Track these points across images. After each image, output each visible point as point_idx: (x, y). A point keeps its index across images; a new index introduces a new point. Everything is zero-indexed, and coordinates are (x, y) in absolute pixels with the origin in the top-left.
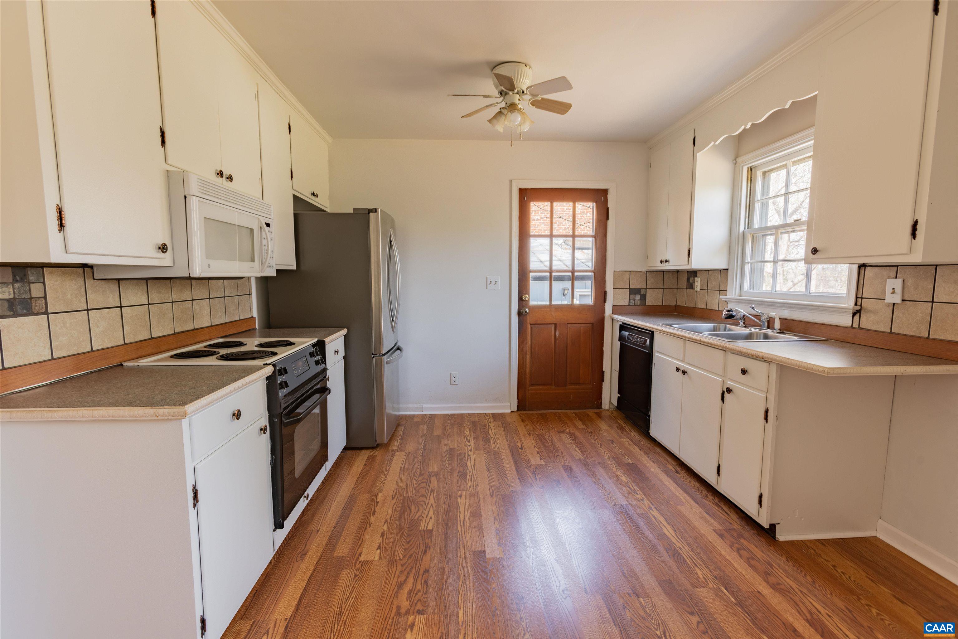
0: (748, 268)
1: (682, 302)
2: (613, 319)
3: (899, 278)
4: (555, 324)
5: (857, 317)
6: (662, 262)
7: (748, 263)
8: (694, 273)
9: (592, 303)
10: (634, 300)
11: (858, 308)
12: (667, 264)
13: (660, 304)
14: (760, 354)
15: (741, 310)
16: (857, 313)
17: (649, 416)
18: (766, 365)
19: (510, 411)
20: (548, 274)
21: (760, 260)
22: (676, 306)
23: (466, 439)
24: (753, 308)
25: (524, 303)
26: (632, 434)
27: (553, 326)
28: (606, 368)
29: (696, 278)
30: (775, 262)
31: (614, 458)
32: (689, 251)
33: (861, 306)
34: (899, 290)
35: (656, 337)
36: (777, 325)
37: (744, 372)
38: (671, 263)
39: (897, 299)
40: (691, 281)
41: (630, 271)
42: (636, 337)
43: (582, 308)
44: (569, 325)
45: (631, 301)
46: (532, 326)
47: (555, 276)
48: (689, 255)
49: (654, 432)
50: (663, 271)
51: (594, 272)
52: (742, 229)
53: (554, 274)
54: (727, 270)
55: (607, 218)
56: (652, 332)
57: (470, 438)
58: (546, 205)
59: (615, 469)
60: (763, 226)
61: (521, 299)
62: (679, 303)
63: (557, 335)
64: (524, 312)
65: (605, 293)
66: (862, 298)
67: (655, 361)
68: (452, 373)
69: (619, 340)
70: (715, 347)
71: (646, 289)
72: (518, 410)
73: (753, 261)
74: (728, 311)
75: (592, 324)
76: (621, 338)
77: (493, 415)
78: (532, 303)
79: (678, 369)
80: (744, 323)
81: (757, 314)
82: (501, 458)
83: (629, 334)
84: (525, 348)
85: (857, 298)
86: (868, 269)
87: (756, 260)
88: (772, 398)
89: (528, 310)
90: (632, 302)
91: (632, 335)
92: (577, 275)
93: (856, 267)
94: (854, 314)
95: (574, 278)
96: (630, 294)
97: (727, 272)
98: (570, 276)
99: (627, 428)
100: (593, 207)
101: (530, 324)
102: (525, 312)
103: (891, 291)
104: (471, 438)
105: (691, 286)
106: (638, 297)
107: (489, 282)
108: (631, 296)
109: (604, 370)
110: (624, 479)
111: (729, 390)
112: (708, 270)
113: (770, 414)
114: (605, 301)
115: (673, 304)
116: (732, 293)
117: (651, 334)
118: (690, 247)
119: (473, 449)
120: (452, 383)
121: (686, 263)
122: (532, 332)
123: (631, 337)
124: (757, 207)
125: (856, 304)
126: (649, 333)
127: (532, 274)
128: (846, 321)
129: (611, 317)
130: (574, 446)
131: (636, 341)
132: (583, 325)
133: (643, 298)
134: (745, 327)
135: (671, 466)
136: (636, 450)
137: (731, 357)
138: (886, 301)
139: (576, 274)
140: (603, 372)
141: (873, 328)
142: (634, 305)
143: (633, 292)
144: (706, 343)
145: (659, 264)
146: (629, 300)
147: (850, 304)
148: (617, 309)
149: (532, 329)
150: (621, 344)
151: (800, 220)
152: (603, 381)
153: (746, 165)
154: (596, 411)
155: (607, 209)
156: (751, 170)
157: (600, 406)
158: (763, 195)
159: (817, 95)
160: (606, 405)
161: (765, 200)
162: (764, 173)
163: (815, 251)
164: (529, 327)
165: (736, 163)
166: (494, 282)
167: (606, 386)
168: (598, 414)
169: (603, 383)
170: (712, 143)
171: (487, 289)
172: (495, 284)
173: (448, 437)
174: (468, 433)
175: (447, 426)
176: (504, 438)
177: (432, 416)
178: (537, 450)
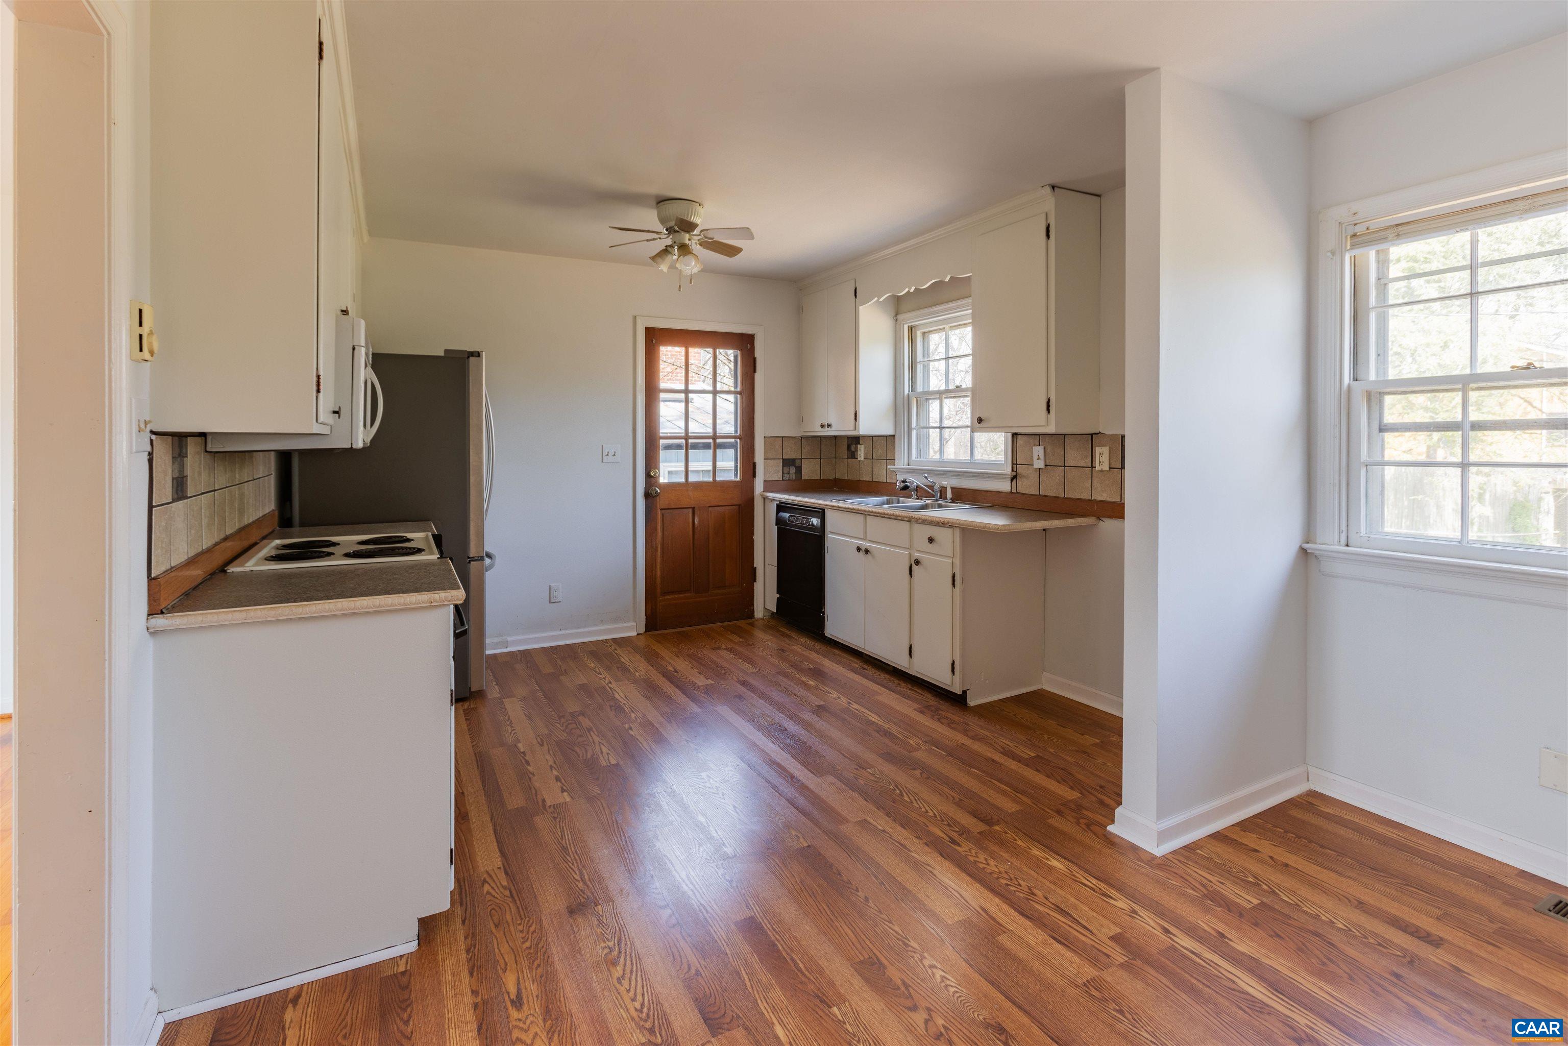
0: (914, 433)
1: (843, 472)
2: (764, 498)
3: (1042, 446)
4: (693, 508)
5: (1014, 483)
6: (822, 426)
7: (915, 428)
8: (855, 441)
9: (738, 478)
10: (789, 473)
11: (1014, 474)
12: (829, 429)
13: (818, 477)
14: (946, 520)
15: (916, 481)
16: (1014, 478)
17: (824, 613)
18: (950, 530)
19: (637, 633)
20: (683, 441)
21: (925, 426)
22: (835, 479)
23: (594, 672)
24: (926, 477)
25: (653, 480)
26: (802, 640)
27: (691, 510)
28: (758, 562)
29: (859, 446)
30: (942, 428)
32: (856, 414)
33: (1016, 471)
34: (1042, 456)
35: (829, 515)
36: (949, 495)
37: (931, 540)
38: (833, 428)
39: (1042, 465)
40: (853, 449)
41: (783, 437)
42: (799, 519)
43: (725, 486)
44: (710, 508)
45: (785, 475)
46: (663, 511)
47: (691, 443)
48: (856, 419)
49: (831, 632)
50: (820, 437)
51: (740, 439)
52: (906, 392)
53: (690, 441)
54: (894, 436)
55: (755, 371)
56: (823, 510)
58: (679, 351)
59: (798, 676)
60: (926, 390)
61: (648, 475)
62: (838, 476)
63: (696, 523)
64: (651, 493)
65: (754, 465)
66: (1017, 464)
67: (827, 543)
68: (553, 585)
69: (777, 524)
70: (900, 518)
71: (801, 459)
72: (647, 631)
73: (919, 426)
74: (903, 482)
75: (739, 505)
76: (779, 522)
77: (614, 641)
78: (663, 479)
79: (859, 549)
80: (916, 495)
81: (931, 484)
83: (790, 516)
84: (654, 543)
85: (1013, 464)
86: (1019, 437)
87: (921, 426)
88: (957, 562)
89: (655, 490)
90: (787, 477)
91: (795, 516)
92: (719, 443)
93: (1010, 435)
94: (1012, 480)
95: (717, 446)
96: (783, 466)
97: (894, 439)
98: (710, 443)
99: (794, 634)
100: (736, 357)
101: (661, 509)
102: (655, 493)
103: (1037, 457)
104: (601, 670)
105: (853, 455)
106: (793, 470)
107: (605, 453)
108: (785, 468)
109: (755, 566)
111: (917, 562)
112: (872, 437)
113: (958, 578)
114: (754, 475)
115: (832, 477)
116: (901, 462)
117: (821, 513)
118: (857, 409)
119: (612, 681)
120: (553, 601)
121: (853, 428)
122: (663, 519)
123: (794, 519)
124: (920, 368)
125: (1013, 471)
126: (819, 512)
127: (662, 442)
128: (1005, 486)
129: (762, 495)
130: (741, 661)
131: (801, 523)
132: (727, 508)
133: (799, 470)
134: (918, 499)
136: (813, 655)
137: (916, 527)
138: (1034, 467)
139: (718, 441)
140: (755, 569)
141: (1027, 492)
142: (789, 480)
143: (787, 463)
144: (890, 515)
145: (820, 429)
146: (783, 473)
147: (1008, 470)
148: (769, 486)
149: (663, 515)
150: (779, 529)
151: (961, 386)
152: (755, 580)
153: (906, 323)
154: (747, 621)
155: (755, 360)
156: (911, 328)
157: (751, 615)
158: (924, 356)
159: (970, 276)
160: (759, 613)
161: (926, 363)
162: (924, 334)
163: (980, 420)
164: (659, 512)
165: (896, 320)
166: (611, 454)
167: (758, 587)
168: (752, 625)
169: (755, 583)
170: (876, 299)
171: (602, 462)
172: (614, 455)
173: (567, 673)
174: (592, 665)
175: (556, 660)
176: (646, 663)
177: (525, 652)
178: (696, 670)
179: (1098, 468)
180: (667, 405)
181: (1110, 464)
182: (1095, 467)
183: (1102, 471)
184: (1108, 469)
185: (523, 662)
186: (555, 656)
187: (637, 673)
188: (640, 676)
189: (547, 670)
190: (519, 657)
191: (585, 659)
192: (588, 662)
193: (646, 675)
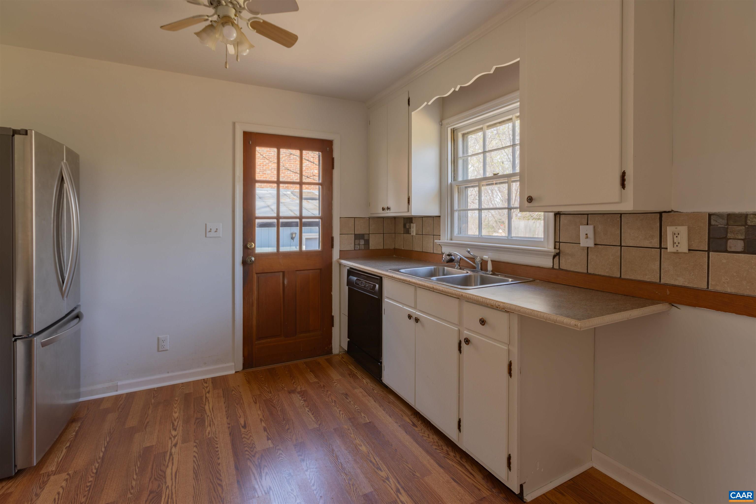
0: (456, 214)
1: (400, 245)
2: (340, 264)
3: (590, 225)
4: (283, 272)
5: (556, 259)
6: (383, 209)
7: (456, 210)
8: (409, 220)
9: (320, 249)
10: (359, 245)
11: (557, 251)
12: (388, 211)
13: (381, 248)
14: (501, 304)
15: (459, 254)
16: (557, 255)
17: (381, 363)
18: (505, 315)
19: (233, 372)
20: (275, 221)
21: (464, 208)
22: (395, 249)
23: (171, 426)
24: (469, 252)
25: (250, 251)
26: (364, 381)
27: (281, 274)
28: (335, 312)
29: (412, 224)
30: (480, 210)
31: (350, 419)
32: (409, 199)
33: (559, 249)
34: (591, 235)
35: (386, 283)
36: (491, 267)
37: (483, 322)
38: (392, 211)
39: (590, 244)
40: (407, 227)
41: (355, 218)
42: (363, 283)
43: (310, 255)
44: (297, 272)
45: (356, 246)
47: (282, 223)
48: (409, 203)
49: (386, 379)
50: (383, 218)
51: (321, 219)
52: (450, 181)
53: (281, 220)
54: (440, 217)
55: (333, 168)
56: (381, 278)
57: (178, 422)
58: (272, 151)
59: (352, 436)
60: (465, 179)
61: (245, 247)
62: (397, 247)
63: (286, 283)
64: (249, 260)
65: (332, 239)
66: (560, 242)
67: (384, 306)
68: (160, 337)
69: (347, 285)
70: (450, 295)
71: (369, 234)
72: (244, 368)
73: (459, 209)
74: (449, 255)
75: (321, 269)
76: (349, 283)
77: (214, 379)
78: (258, 250)
79: (410, 317)
80: (459, 265)
81: (471, 256)
82: (217, 450)
83: (357, 279)
85: (555, 242)
86: (562, 217)
87: (461, 208)
88: (515, 350)
89: (253, 259)
90: (358, 247)
91: (360, 280)
92: (304, 222)
93: (552, 215)
94: (554, 257)
95: (302, 225)
96: (355, 239)
97: (440, 219)
98: (297, 222)
99: (359, 374)
100: (319, 157)
101: (256, 273)
102: (251, 261)
103: (585, 236)
104: (179, 423)
105: (407, 231)
106: (362, 242)
107: (208, 230)
108: (356, 241)
109: (333, 314)
110: (364, 449)
111: (467, 341)
112: (422, 217)
113: (515, 368)
114: (332, 246)
115: (392, 247)
116: (445, 238)
117: (379, 279)
118: (410, 195)
119: (179, 443)
120: (160, 349)
121: (406, 210)
122: (258, 281)
123: (359, 282)
124: (460, 162)
125: (555, 248)
126: (378, 279)
127: (257, 221)
128: (547, 263)
129: (338, 262)
130: (307, 409)
131: (364, 287)
132: (311, 271)
133: (367, 242)
134: (460, 269)
135: (408, 419)
136: (372, 403)
137: (467, 306)
138: (581, 245)
139: (304, 220)
140: (332, 317)
141: (572, 269)
142: (359, 250)
143: (358, 237)
144: (439, 290)
145: (381, 211)
146: (355, 245)
147: (550, 247)
148: (344, 255)
149: (258, 278)
150: (349, 288)
151: (498, 174)
152: (333, 326)
153: (450, 127)
154: (326, 357)
155: (333, 159)
156: (454, 131)
157: (330, 351)
158: (463, 153)
159: (518, 62)
160: (336, 350)
161: (466, 158)
162: (463, 135)
163: (530, 199)
164: (255, 276)
165: (442, 125)
166: (214, 230)
167: (335, 331)
168: (329, 361)
169: (333, 328)
170: (426, 103)
171: (206, 237)
172: (216, 231)
173: (145, 428)
174: (176, 415)
175: (149, 408)
176: (225, 413)
177: (131, 396)
178: (264, 424)
179: (670, 249)
180: (308, 202)
181: (689, 245)
182: (667, 248)
183: (677, 253)
184: (687, 251)
185: (120, 410)
186: (153, 400)
187: (209, 429)
188: (209, 433)
189: (132, 422)
190: (121, 402)
191: (175, 406)
192: (176, 410)
193: (215, 431)
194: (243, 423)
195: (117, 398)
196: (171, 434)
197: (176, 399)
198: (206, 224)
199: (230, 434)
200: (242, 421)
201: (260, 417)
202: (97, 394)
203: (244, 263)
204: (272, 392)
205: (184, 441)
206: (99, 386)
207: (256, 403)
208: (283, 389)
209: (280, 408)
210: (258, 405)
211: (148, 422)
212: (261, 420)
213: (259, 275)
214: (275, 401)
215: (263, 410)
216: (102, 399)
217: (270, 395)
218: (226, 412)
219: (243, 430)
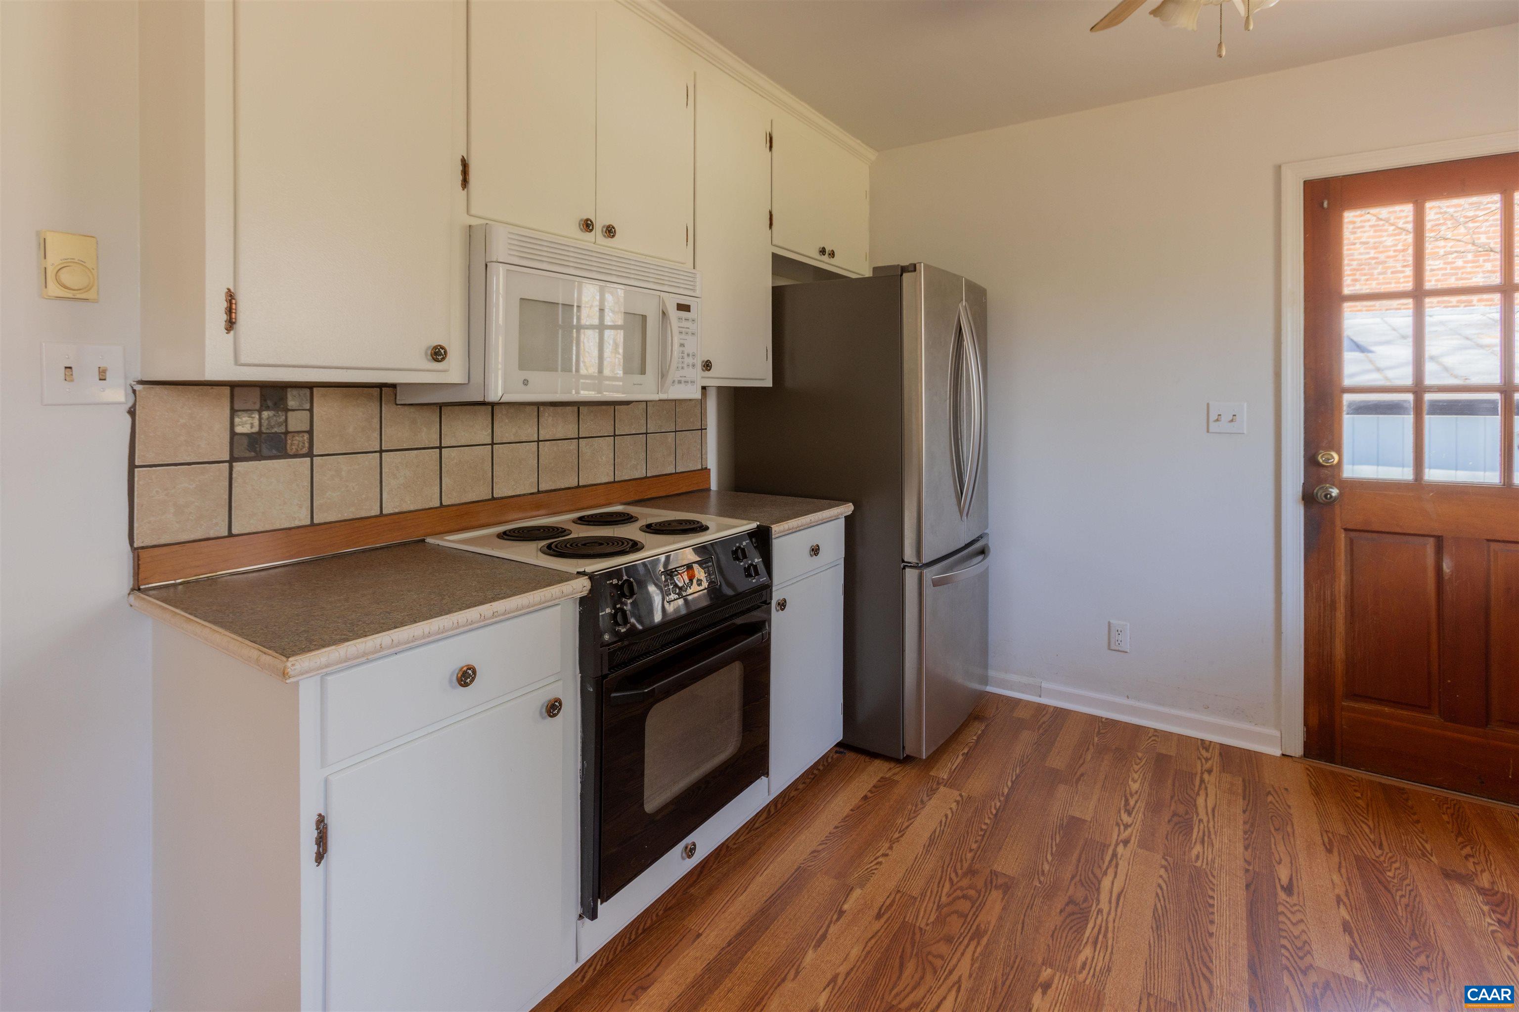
4: (1439, 538)
19: (1277, 752)
20: (1410, 397)
23: (1123, 802)
27: (1431, 542)
57: (1136, 802)
61: (1311, 462)
63: (1447, 568)
64: (1321, 495)
72: (1307, 754)
77: (1225, 749)
78: (1352, 471)
89: (1335, 492)
101: (1346, 530)
102: (1326, 496)
104: (1138, 805)
120: (1113, 647)
127: (1348, 398)
166: (1228, 417)
171: (1208, 431)
172: (1232, 421)
173: (1077, 783)
174: (1135, 786)
175: (1088, 749)
176: (1240, 833)
177: (1061, 714)
178: (1343, 912)
185: (1041, 731)
186: (1096, 739)
187: (1198, 848)
188: (1198, 857)
189: (1057, 760)
190: (1045, 719)
191: (1136, 767)
192: (1136, 776)
193: (1213, 861)
194: (1285, 880)
195: (1041, 708)
196: (1120, 817)
197: (1140, 755)
198: (1208, 404)
199: (1248, 886)
200: (1283, 874)
201: (1337, 891)
202: (1012, 689)
203: (1309, 498)
204: (1387, 850)
205: (1144, 844)
206: (1015, 678)
207: (1329, 851)
208: (1424, 855)
209: (1405, 901)
210: (1335, 858)
211: (1082, 775)
212: (1339, 900)
213: (1353, 534)
214: (1390, 874)
215: (1348, 878)
216: (1018, 701)
217: (1379, 852)
218: (1245, 833)
219: (1282, 895)
